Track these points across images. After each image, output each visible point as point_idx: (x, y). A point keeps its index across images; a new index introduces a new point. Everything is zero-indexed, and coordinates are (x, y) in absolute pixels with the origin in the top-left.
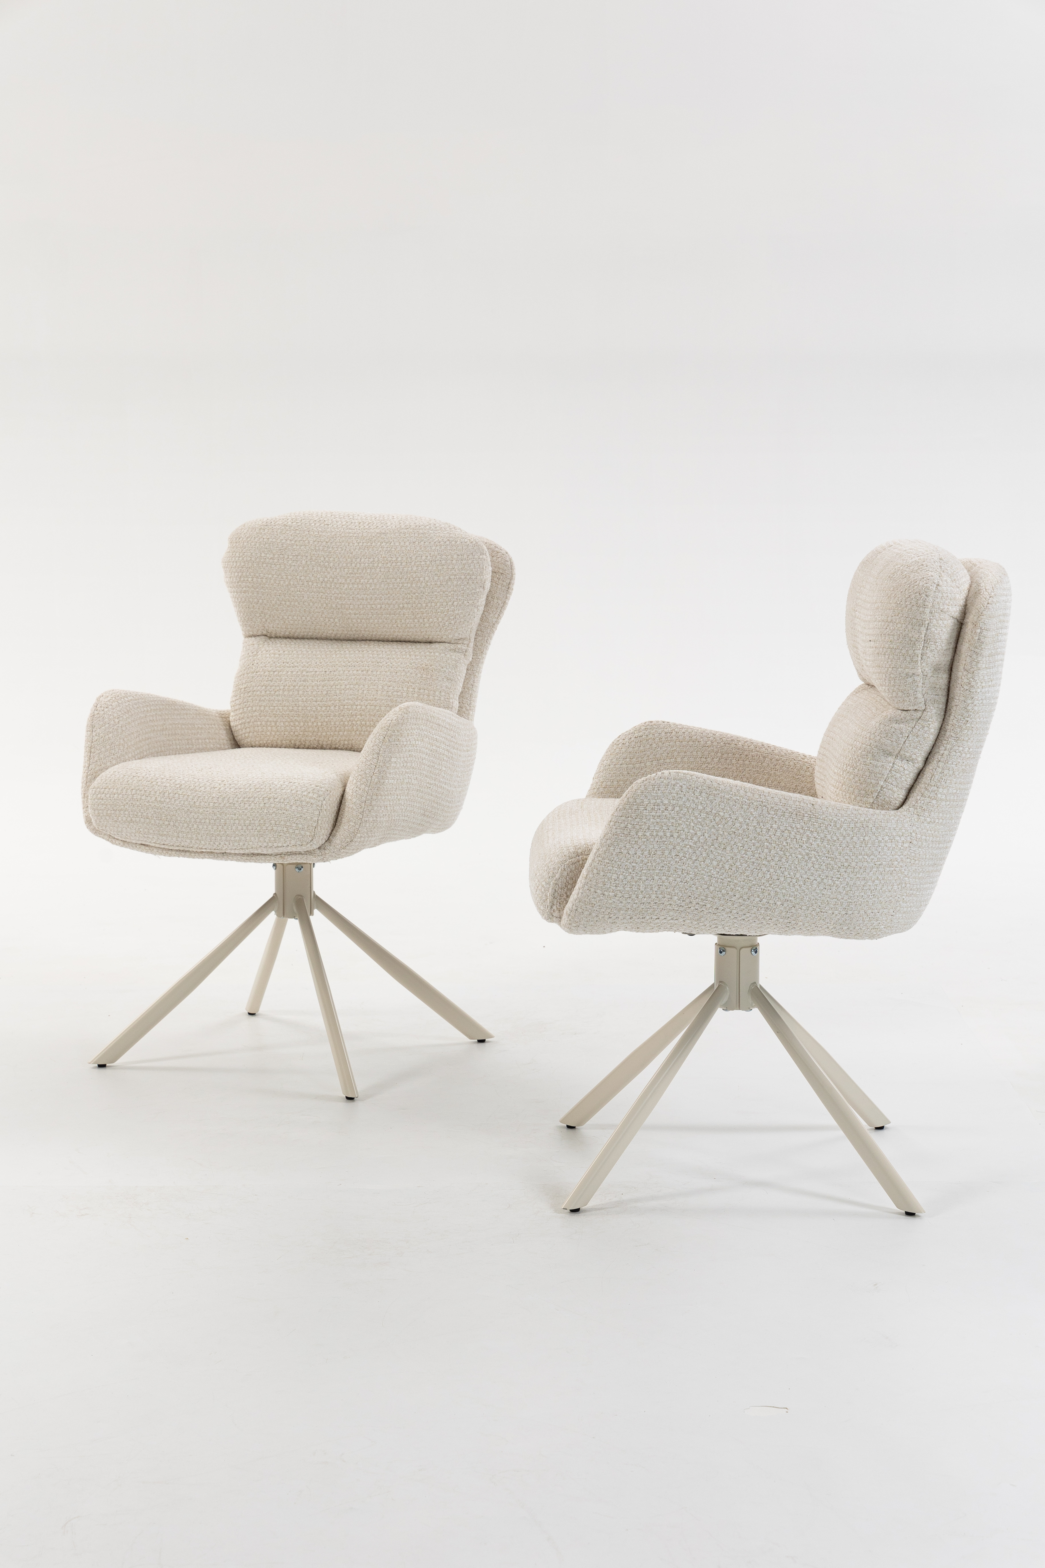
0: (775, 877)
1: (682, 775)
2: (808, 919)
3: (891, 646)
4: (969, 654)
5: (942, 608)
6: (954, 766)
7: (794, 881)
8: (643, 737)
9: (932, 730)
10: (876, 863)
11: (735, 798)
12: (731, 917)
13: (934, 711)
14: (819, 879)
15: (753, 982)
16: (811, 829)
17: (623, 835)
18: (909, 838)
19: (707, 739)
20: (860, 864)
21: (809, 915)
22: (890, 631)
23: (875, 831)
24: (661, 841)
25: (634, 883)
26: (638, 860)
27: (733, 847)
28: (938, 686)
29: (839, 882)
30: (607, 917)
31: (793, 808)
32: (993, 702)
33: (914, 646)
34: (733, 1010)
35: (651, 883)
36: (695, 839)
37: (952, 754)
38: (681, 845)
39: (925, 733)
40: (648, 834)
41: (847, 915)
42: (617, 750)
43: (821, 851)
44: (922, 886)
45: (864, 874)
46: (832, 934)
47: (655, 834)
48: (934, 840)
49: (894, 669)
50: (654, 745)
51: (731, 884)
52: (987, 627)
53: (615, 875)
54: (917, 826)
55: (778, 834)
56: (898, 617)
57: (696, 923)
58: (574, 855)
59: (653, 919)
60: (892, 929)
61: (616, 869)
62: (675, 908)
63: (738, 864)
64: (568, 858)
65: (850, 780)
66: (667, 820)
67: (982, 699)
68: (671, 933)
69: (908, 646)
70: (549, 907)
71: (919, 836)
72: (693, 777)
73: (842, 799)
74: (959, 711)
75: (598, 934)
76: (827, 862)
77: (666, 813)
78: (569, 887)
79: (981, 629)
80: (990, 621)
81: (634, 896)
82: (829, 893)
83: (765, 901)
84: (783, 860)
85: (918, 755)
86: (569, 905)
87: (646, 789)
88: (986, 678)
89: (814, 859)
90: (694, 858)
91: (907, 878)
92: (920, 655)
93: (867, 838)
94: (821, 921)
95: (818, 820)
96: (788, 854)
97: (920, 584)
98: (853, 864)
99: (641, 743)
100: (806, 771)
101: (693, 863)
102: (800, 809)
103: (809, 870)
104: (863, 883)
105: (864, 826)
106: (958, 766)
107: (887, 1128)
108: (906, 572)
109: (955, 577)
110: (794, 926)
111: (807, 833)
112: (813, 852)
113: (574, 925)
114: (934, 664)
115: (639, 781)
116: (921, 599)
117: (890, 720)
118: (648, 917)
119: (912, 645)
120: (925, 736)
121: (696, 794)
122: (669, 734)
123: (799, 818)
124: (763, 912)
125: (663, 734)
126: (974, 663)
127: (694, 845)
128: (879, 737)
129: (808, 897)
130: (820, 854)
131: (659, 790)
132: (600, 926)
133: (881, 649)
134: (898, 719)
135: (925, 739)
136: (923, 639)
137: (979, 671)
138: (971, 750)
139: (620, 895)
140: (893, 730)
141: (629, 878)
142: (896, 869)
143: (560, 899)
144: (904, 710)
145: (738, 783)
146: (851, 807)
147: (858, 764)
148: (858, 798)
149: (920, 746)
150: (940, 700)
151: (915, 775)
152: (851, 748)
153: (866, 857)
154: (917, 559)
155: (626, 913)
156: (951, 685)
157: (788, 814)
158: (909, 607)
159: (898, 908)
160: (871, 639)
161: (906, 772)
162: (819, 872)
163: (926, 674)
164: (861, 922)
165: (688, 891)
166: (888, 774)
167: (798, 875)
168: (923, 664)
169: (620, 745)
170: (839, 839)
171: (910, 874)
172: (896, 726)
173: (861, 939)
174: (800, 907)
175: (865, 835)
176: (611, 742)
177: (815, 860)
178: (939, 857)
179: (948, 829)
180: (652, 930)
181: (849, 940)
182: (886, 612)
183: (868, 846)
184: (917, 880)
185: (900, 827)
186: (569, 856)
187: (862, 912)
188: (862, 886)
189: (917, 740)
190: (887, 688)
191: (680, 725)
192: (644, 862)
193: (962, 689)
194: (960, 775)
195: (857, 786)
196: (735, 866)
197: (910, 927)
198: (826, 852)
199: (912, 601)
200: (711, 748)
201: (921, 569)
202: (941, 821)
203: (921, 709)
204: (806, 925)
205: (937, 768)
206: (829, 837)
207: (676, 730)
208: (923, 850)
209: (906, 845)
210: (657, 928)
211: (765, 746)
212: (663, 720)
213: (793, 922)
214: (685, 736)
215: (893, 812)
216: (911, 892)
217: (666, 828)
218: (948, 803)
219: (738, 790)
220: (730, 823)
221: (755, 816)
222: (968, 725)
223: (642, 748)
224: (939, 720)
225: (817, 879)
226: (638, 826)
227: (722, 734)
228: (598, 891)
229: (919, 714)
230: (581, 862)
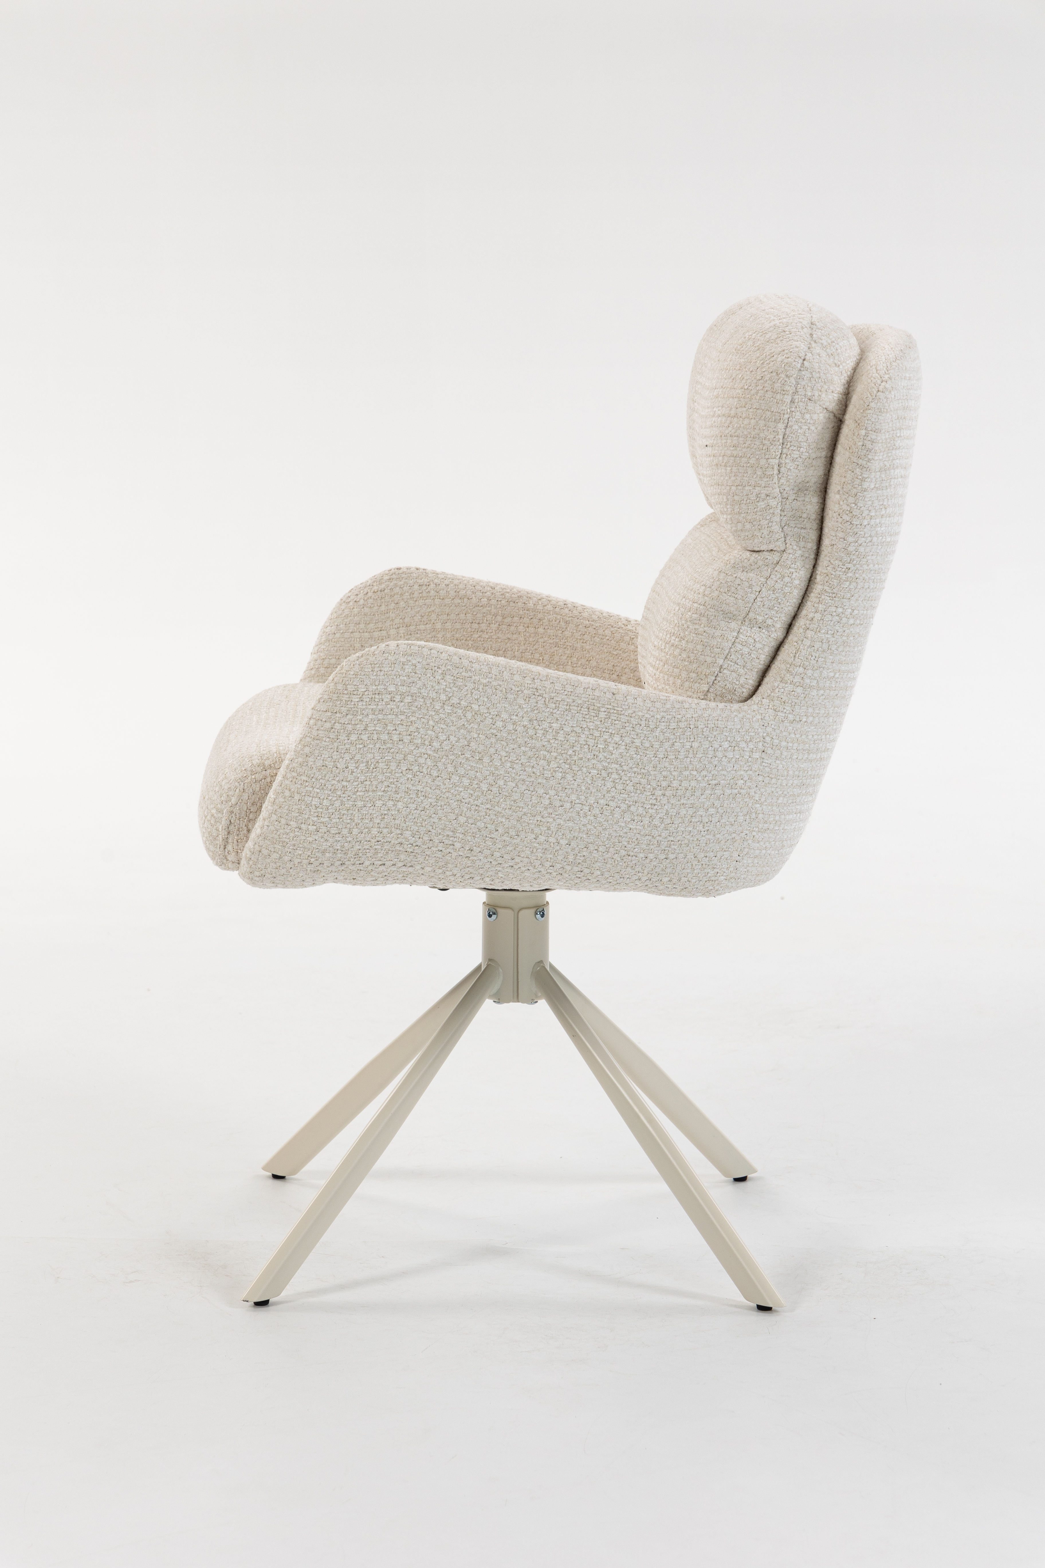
0: (558, 804)
1: (417, 648)
2: (608, 866)
3: (735, 453)
4: (850, 468)
5: (810, 394)
6: (829, 636)
7: (586, 808)
8: (386, 591)
9: (797, 582)
10: (710, 782)
11: (495, 683)
12: (493, 863)
13: (799, 553)
14: (624, 807)
15: (539, 960)
16: (610, 731)
17: (328, 740)
18: (760, 744)
19: (481, 594)
20: (685, 784)
21: (609, 860)
22: (733, 431)
23: (708, 733)
24: (385, 747)
25: (345, 812)
26: (350, 777)
27: (493, 757)
28: (805, 515)
29: (654, 811)
30: (305, 862)
31: (583, 699)
32: (888, 539)
33: (768, 453)
34: (508, 1002)
35: (370, 811)
36: (436, 744)
37: (826, 619)
38: (414, 753)
39: (786, 586)
40: (365, 737)
41: (668, 861)
42: (347, 612)
43: (627, 764)
44: (783, 817)
45: (692, 798)
46: (647, 889)
47: (375, 737)
48: (800, 748)
49: (739, 488)
50: (402, 604)
51: (490, 812)
52: (877, 427)
53: (317, 799)
54: (773, 726)
55: (561, 737)
56: (745, 409)
57: (440, 871)
58: (259, 769)
59: (375, 866)
60: (736, 882)
61: (318, 791)
62: (408, 850)
63: (501, 782)
64: (249, 773)
65: (675, 657)
66: (394, 716)
67: (870, 536)
68: (405, 887)
69: (759, 453)
70: (222, 847)
71: (776, 741)
72: (432, 651)
73: (664, 686)
74: (836, 554)
75: (295, 888)
76: (636, 780)
77: (392, 705)
78: (251, 816)
79: (866, 429)
80: (880, 417)
81: (345, 832)
82: (640, 828)
83: (542, 838)
84: (569, 777)
85: (776, 619)
86: (250, 844)
87: (362, 669)
88: (876, 503)
89: (614, 776)
90: (435, 774)
91: (758, 805)
92: (776, 467)
93: (695, 745)
94: (629, 869)
95: (622, 716)
96: (575, 768)
97: (779, 360)
98: (675, 784)
99: (383, 600)
100: (629, 644)
101: (434, 780)
102: (594, 701)
103: (608, 792)
104: (691, 812)
105: (692, 727)
106: (836, 637)
107: (752, 1179)
108: (759, 342)
109: (834, 350)
110: (588, 877)
111: (605, 737)
112: (614, 766)
113: (257, 874)
114: (798, 481)
115: (354, 657)
116: (779, 381)
117: (734, 567)
118: (367, 863)
119: (764, 451)
120: (786, 591)
121: (437, 677)
122: (424, 588)
123: (592, 714)
124: (540, 855)
125: (416, 587)
126: (857, 482)
127: (435, 755)
128: (717, 593)
129: (607, 833)
130: (625, 768)
131: (381, 671)
132: (295, 876)
133: (721, 458)
134: (745, 565)
135: (785, 595)
136: (781, 441)
137: (865, 493)
138: (856, 612)
139: (324, 829)
140: (738, 581)
141: (337, 804)
142: (742, 791)
143: (238, 835)
144: (754, 551)
145: (501, 660)
146: (673, 697)
147: (686, 633)
148: (687, 684)
149: (778, 606)
150: (808, 537)
151: (773, 650)
152: (678, 608)
153: (695, 773)
154: (777, 322)
155: (334, 856)
156: (825, 514)
157: (576, 708)
158: (761, 393)
159: (746, 850)
160: (708, 443)
161: (758, 645)
162: (624, 796)
163: (786, 496)
164: (688, 871)
165: (426, 823)
166: (731, 648)
167: (592, 800)
168: (782, 481)
169: (351, 604)
170: (654, 746)
171: (763, 800)
172: (743, 576)
173: (690, 896)
174: (596, 848)
175: (692, 740)
176: (338, 600)
177: (617, 777)
178: (810, 773)
179: (823, 731)
180: (375, 882)
181: (672, 898)
182: (728, 403)
183: (697, 756)
184: (774, 808)
185: (748, 728)
186: (252, 771)
187: (690, 856)
188: (689, 817)
189: (774, 596)
190: (729, 517)
191: (443, 573)
192: (359, 780)
193: (840, 520)
194: (840, 649)
195: (685, 666)
196: (497, 785)
197: (768, 880)
198: (634, 766)
199: (766, 385)
200: (488, 608)
201: (781, 338)
202: (811, 719)
203: (779, 550)
204: (607, 875)
205: (805, 639)
206: (638, 742)
207: (436, 581)
208: (784, 763)
209: (756, 755)
210: (382, 879)
211: (569, 605)
212: (418, 566)
213: (586, 871)
214: (449, 590)
215: (736, 706)
216: (766, 825)
217: (392, 729)
218: (822, 692)
219: (501, 673)
220: (489, 721)
221: (525, 710)
222: (850, 575)
223: (383, 608)
224: (808, 567)
225: (622, 805)
226: (350, 726)
227: (503, 587)
228: (292, 823)
229: (776, 557)
230: (268, 780)
